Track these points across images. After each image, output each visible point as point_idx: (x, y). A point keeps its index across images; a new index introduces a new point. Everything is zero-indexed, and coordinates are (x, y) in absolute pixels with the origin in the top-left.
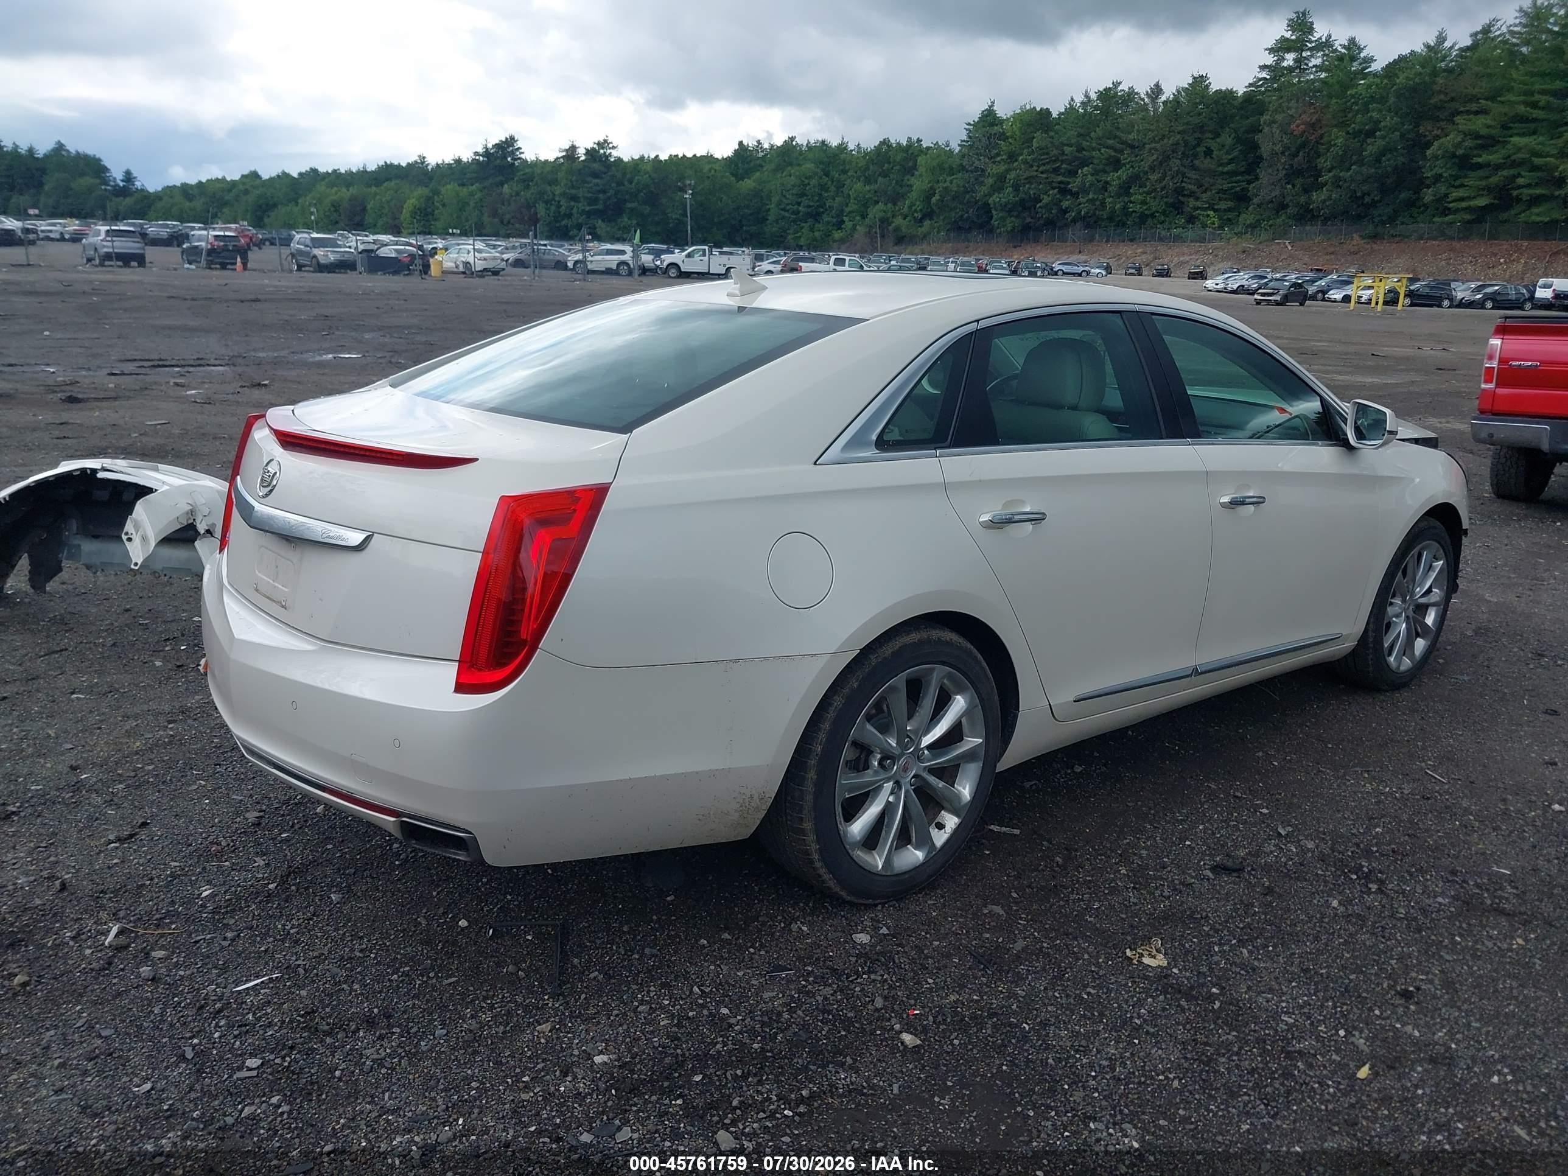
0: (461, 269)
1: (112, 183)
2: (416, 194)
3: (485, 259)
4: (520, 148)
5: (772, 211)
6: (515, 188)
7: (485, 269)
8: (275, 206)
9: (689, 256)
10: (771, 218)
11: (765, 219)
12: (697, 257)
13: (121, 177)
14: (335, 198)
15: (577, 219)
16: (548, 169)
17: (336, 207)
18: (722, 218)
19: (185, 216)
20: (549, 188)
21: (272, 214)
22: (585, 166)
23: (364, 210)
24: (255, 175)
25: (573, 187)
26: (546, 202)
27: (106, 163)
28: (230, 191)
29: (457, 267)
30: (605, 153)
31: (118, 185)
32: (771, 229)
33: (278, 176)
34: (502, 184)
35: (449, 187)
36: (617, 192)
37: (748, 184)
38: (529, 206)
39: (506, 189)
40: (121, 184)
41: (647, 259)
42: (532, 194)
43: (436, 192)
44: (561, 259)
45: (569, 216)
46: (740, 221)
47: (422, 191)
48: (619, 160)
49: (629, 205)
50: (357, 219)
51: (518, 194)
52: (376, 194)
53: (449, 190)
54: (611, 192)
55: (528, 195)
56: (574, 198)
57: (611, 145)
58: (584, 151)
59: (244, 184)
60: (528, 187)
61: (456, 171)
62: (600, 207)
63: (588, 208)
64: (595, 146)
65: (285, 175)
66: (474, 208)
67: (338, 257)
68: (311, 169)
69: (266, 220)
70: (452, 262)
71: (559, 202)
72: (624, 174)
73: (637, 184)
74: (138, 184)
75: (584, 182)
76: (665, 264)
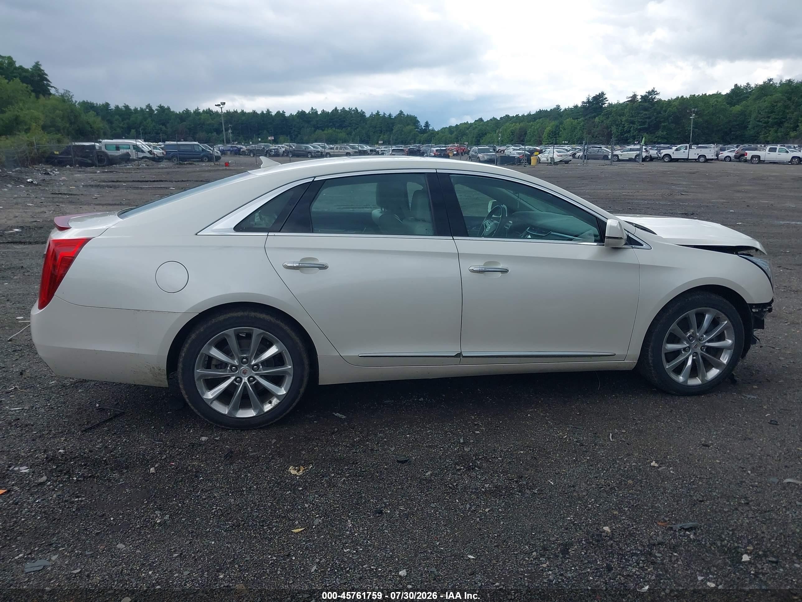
0: (549, 161)
1: (420, 128)
2: (551, 124)
3: (561, 156)
4: (606, 98)
5: (751, 122)
6: (601, 119)
7: (561, 161)
8: (486, 134)
9: (677, 150)
10: (750, 126)
11: (746, 127)
12: (682, 150)
13: (424, 125)
14: (513, 128)
15: (633, 133)
16: (620, 108)
17: (513, 133)
18: (719, 128)
19: (447, 141)
20: (619, 118)
21: (484, 138)
22: (640, 105)
23: (526, 134)
24: (481, 120)
25: (632, 117)
26: (617, 125)
27: (419, 119)
28: (468, 129)
29: (547, 160)
30: (652, 97)
31: (422, 129)
32: (750, 132)
33: (491, 119)
34: (595, 117)
35: (568, 120)
36: (656, 118)
37: (738, 108)
38: (607, 128)
39: (597, 119)
40: (424, 128)
41: (653, 153)
42: (610, 121)
43: (561, 123)
44: (605, 154)
45: (629, 132)
46: (730, 129)
47: (554, 123)
48: (660, 100)
49: (663, 124)
50: (522, 138)
51: (602, 122)
52: (532, 125)
53: (568, 121)
54: (653, 118)
55: (608, 122)
56: (633, 123)
57: (656, 93)
58: (640, 97)
59: (475, 124)
60: (608, 118)
61: (574, 112)
62: (646, 126)
63: (639, 127)
64: (647, 94)
65: (494, 119)
66: (580, 130)
67: (489, 157)
68: (506, 115)
69: (481, 141)
70: (545, 158)
71: (624, 125)
72: (662, 108)
73: (669, 112)
74: (430, 128)
75: (639, 113)
76: (662, 155)
